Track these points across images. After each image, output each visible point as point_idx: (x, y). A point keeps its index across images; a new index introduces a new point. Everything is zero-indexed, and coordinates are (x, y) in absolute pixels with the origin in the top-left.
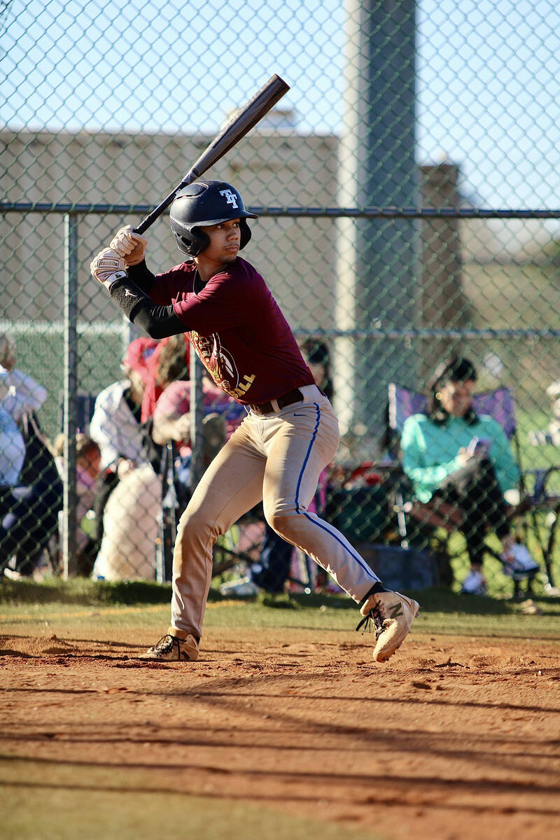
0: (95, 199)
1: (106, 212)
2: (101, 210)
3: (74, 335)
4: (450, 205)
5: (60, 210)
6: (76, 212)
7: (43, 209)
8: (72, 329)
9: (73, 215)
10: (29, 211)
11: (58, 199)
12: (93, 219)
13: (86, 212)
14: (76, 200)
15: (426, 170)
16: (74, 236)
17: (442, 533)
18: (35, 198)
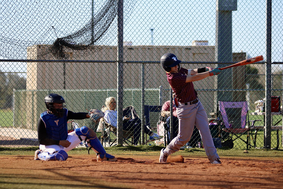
0: (148, 60)
1: (150, 63)
2: (149, 62)
3: (144, 91)
4: (228, 61)
5: (140, 62)
6: (144, 63)
7: (136, 62)
8: (143, 89)
9: (143, 64)
10: (133, 63)
11: (140, 60)
12: (148, 65)
13: (146, 63)
14: (144, 60)
15: (235, 54)
16: (144, 68)
17: (230, 135)
18: (135, 60)
